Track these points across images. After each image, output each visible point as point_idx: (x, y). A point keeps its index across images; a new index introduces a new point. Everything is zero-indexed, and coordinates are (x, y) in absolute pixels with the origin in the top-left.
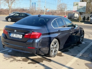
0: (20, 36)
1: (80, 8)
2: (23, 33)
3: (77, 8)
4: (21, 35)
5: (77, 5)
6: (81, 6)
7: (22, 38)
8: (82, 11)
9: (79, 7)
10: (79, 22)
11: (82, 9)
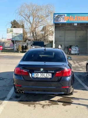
0: (49, 76)
1: (16, 35)
2: (53, 72)
3: (12, 36)
4: (50, 74)
5: (11, 32)
6: (16, 33)
7: (51, 77)
8: (18, 39)
9: (14, 35)
10: (19, 52)
11: (18, 36)
